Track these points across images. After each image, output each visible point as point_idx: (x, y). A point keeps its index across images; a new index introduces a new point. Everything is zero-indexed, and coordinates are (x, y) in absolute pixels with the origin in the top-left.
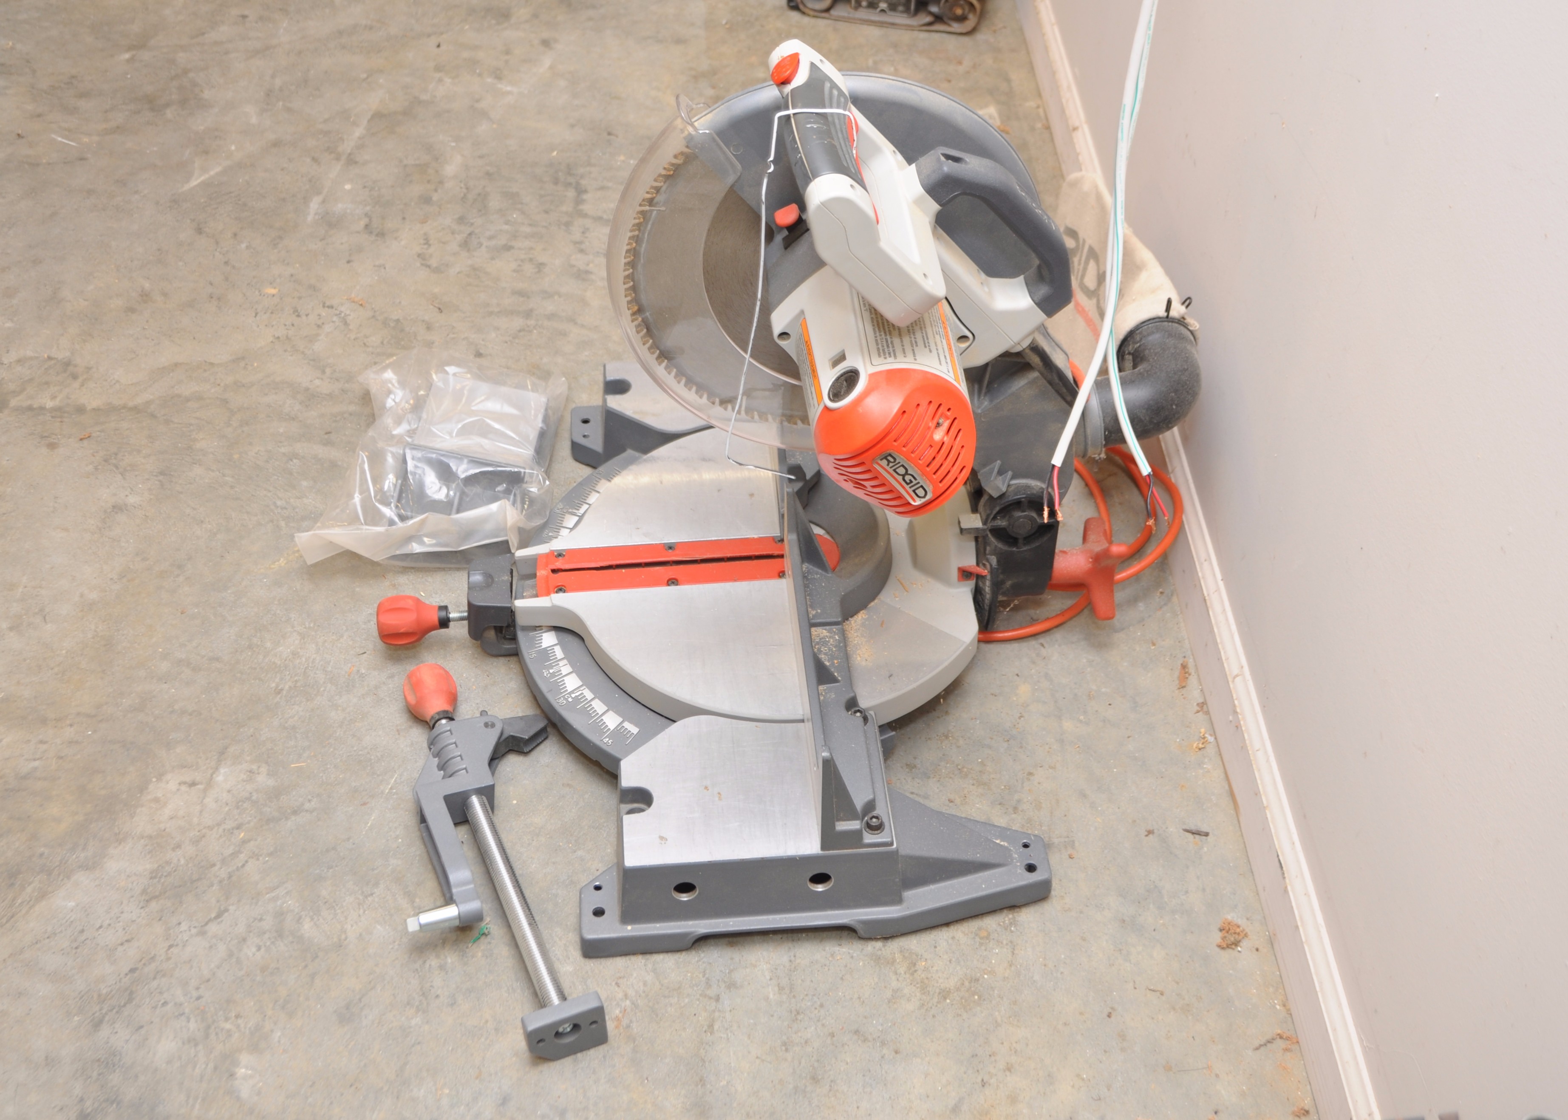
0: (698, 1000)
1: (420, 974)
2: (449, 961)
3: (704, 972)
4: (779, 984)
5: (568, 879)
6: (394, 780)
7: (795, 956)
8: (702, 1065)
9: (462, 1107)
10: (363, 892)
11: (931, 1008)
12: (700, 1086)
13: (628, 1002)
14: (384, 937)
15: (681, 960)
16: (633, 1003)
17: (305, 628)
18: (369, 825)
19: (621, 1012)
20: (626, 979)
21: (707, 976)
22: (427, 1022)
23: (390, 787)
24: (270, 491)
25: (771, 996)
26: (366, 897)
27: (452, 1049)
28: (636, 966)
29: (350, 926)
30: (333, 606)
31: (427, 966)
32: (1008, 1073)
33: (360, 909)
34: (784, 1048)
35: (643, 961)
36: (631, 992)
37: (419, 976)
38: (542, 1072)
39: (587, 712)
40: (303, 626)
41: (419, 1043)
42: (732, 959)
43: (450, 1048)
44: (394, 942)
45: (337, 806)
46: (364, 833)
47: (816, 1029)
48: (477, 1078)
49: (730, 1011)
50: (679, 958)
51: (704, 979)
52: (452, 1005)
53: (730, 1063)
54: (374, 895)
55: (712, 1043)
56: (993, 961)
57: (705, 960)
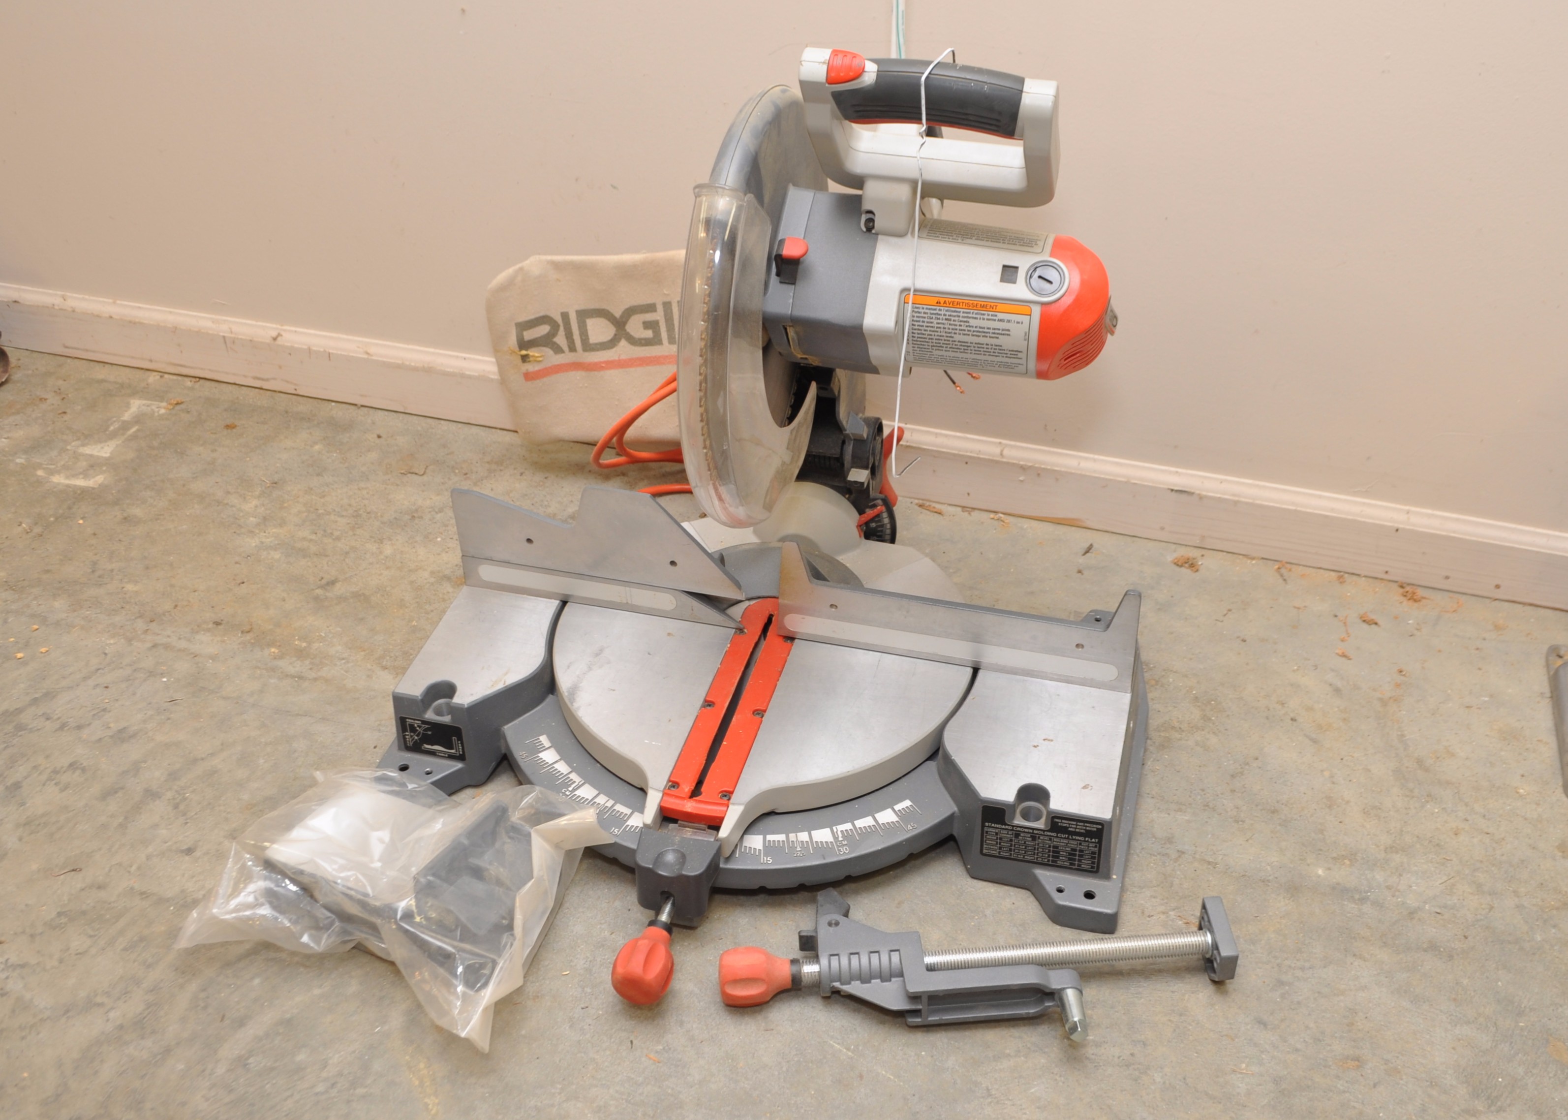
0: (1180, 865)
1: (1101, 1064)
2: (1091, 1038)
3: (1151, 855)
4: (1175, 810)
5: (1017, 927)
6: (836, 1045)
7: (1148, 794)
8: (1248, 877)
9: (1264, 1056)
10: (983, 1097)
11: (1218, 729)
12: (1270, 884)
13: (1172, 913)
14: (1047, 1088)
15: (1134, 867)
16: (1174, 910)
17: (560, 1094)
18: (892, 1077)
19: (1181, 920)
20: (1146, 910)
21: (1156, 854)
22: (1161, 1068)
23: (845, 1050)
24: (292, 1095)
25: (1187, 818)
26: (990, 1095)
27: (1197, 1053)
28: (1133, 899)
29: (1024, 1116)
30: (538, 1060)
31: (1093, 1057)
32: (1286, 705)
33: (1004, 1104)
34: (1240, 823)
35: (1128, 893)
36: (1162, 908)
37: (1104, 1065)
38: (1234, 990)
39: (866, 833)
40: (557, 1094)
41: (1184, 1079)
42: (1141, 834)
43: (1196, 1055)
44: (1056, 1080)
45: (854, 1102)
46: (902, 1084)
47: (1225, 799)
48: (1233, 1040)
49: (1196, 847)
50: (1132, 868)
51: (1158, 857)
52: (1145, 1044)
53: (1250, 859)
54: (990, 1088)
55: (1227, 866)
56: (1181, 684)
57: (1138, 851)
